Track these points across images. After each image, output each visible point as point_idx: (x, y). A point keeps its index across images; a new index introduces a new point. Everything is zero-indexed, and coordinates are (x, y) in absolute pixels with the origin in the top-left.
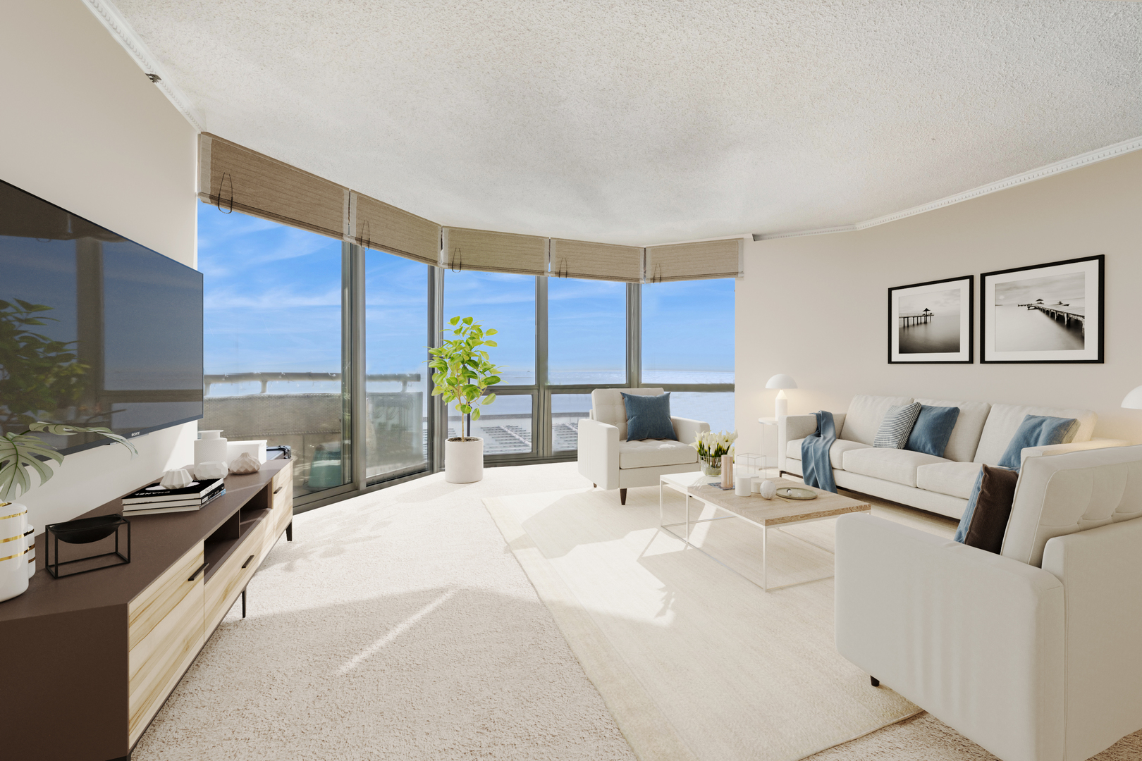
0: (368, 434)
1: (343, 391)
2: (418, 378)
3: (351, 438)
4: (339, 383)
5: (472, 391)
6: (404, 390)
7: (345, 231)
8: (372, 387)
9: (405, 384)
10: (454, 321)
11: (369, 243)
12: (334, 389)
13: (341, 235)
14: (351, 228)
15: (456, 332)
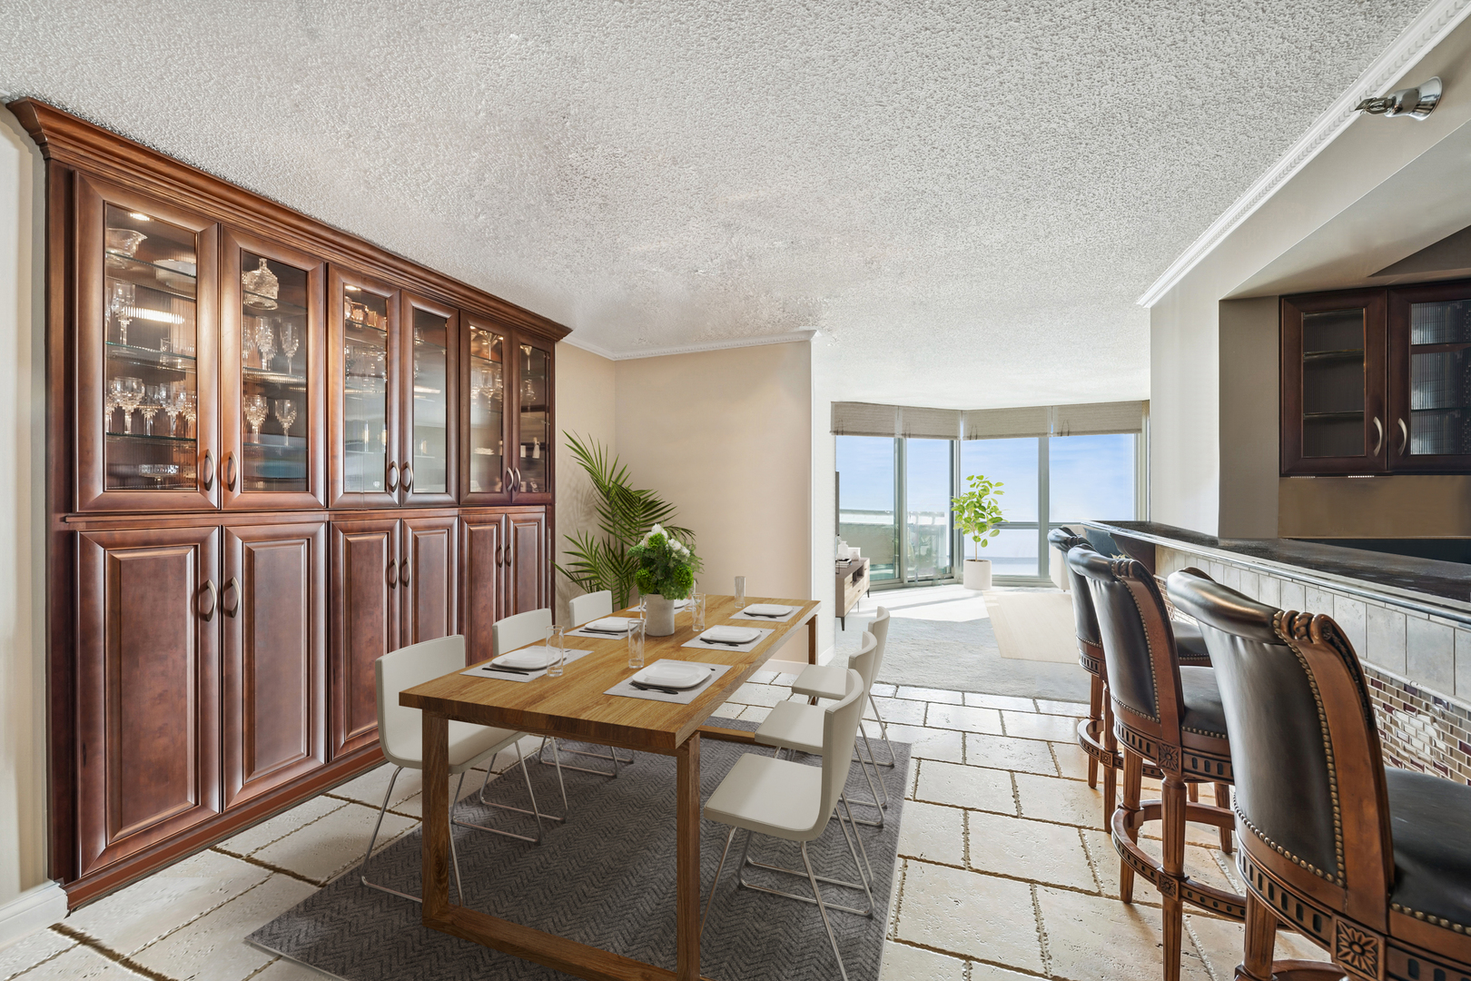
0: (908, 552)
1: (895, 523)
2: (943, 515)
3: (899, 554)
4: (892, 517)
5: (982, 527)
6: (933, 523)
7: (896, 432)
8: (911, 520)
9: (934, 518)
10: (970, 478)
11: (910, 436)
12: (889, 521)
13: (893, 435)
14: (899, 429)
15: (971, 486)
